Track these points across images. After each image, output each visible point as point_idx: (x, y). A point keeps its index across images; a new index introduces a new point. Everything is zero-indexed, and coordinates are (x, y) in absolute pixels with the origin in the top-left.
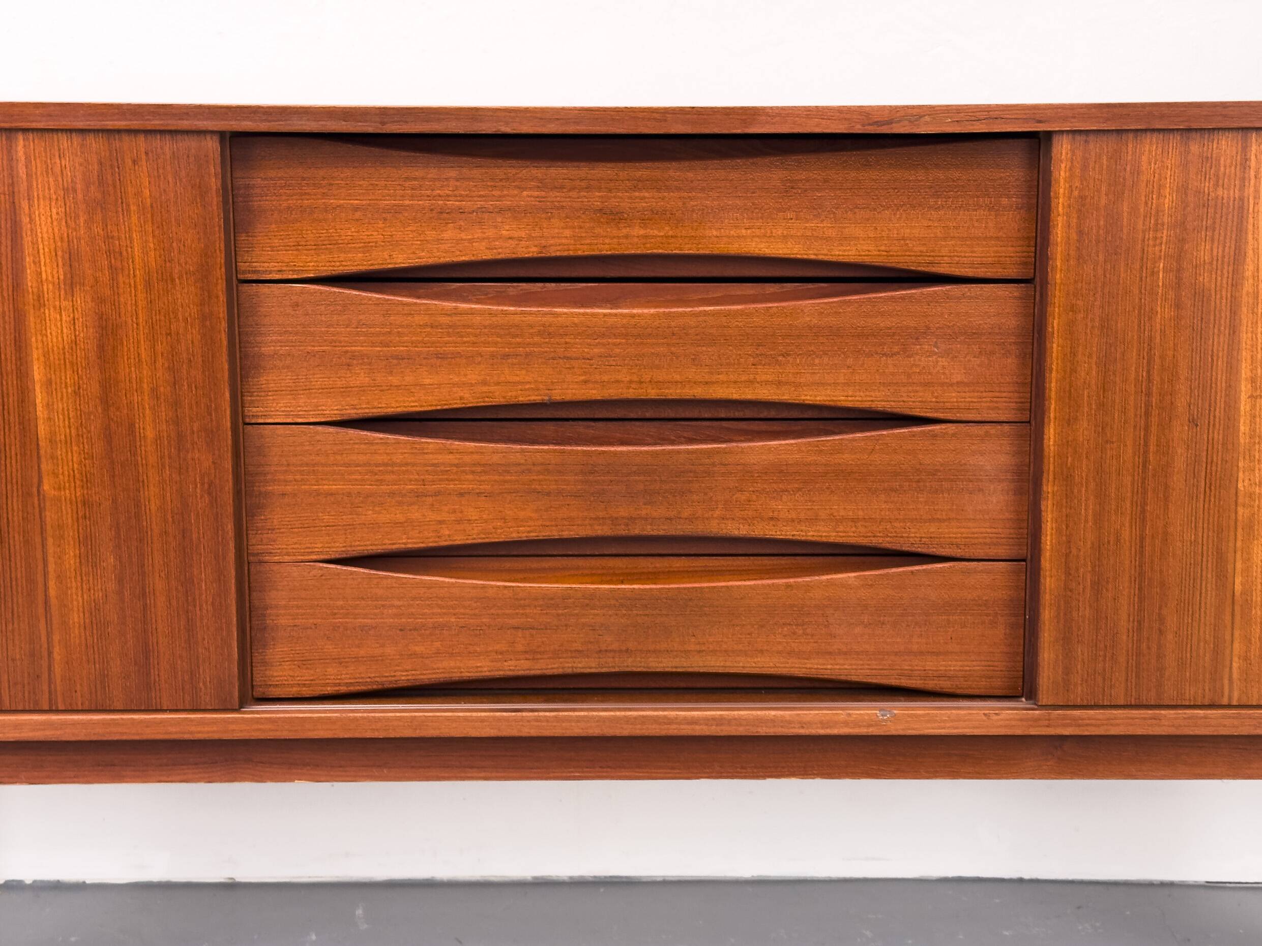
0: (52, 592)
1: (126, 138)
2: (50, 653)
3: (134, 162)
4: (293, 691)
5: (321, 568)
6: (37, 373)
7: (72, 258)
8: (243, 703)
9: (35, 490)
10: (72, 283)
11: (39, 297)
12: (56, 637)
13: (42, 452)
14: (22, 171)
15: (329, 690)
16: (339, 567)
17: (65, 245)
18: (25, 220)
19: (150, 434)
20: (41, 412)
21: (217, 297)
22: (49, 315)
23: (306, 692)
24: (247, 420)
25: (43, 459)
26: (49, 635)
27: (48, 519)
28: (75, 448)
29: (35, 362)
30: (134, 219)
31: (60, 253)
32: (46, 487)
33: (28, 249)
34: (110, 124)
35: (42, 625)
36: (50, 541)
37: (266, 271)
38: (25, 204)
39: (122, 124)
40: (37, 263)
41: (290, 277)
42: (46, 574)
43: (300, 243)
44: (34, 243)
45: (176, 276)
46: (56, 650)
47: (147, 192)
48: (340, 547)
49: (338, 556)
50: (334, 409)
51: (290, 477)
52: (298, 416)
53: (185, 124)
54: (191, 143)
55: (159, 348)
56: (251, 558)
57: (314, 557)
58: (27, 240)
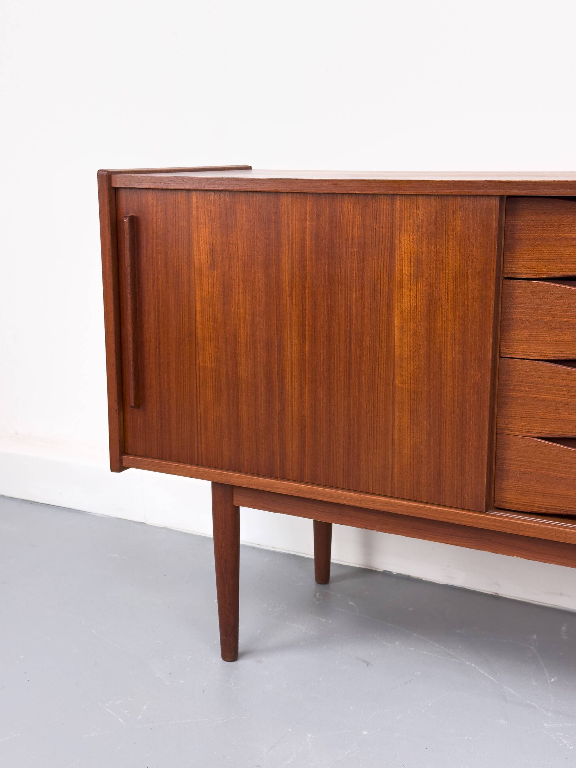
0: (396, 436)
1: (451, 199)
2: (393, 467)
3: (454, 212)
4: (516, 507)
5: (536, 441)
6: (397, 322)
7: (418, 263)
8: (487, 510)
9: (391, 382)
10: (417, 276)
11: (401, 282)
12: (396, 460)
13: (396, 363)
14: (398, 216)
15: (536, 510)
16: (546, 442)
17: (415, 255)
18: (397, 242)
19: (449, 359)
20: (397, 343)
21: (490, 287)
22: (405, 292)
23: (523, 509)
24: (502, 355)
25: (396, 367)
26: (393, 458)
27: (396, 398)
28: (412, 363)
29: (396, 316)
30: (451, 243)
31: (412, 260)
32: (397, 382)
33: (397, 257)
34: (442, 192)
35: (390, 452)
36: (397, 410)
37: (519, 273)
38: (398, 234)
39: (448, 192)
40: (401, 265)
41: (532, 277)
42: (393, 426)
43: (540, 258)
44: (401, 254)
45: (469, 274)
46: (396, 466)
47: (459, 229)
48: (547, 432)
49: (546, 436)
50: (550, 353)
51: (523, 389)
52: (531, 355)
53: (481, 192)
54: (485, 201)
55: (458, 313)
56: (498, 431)
57: (533, 435)
58: (397, 252)
